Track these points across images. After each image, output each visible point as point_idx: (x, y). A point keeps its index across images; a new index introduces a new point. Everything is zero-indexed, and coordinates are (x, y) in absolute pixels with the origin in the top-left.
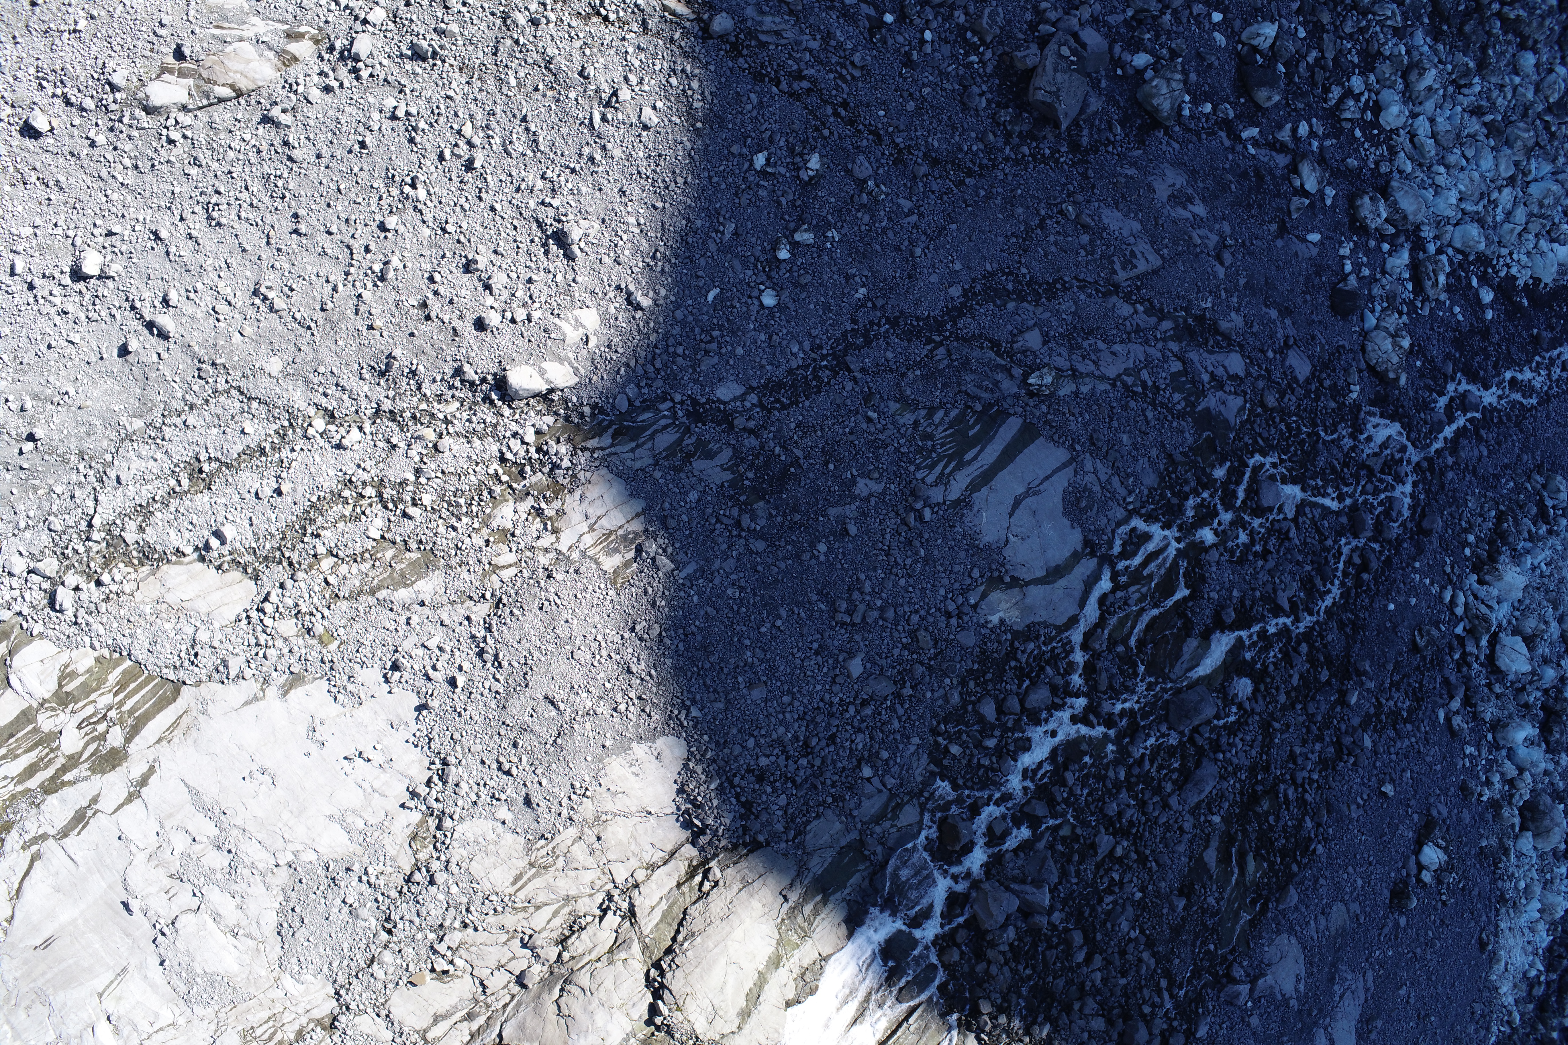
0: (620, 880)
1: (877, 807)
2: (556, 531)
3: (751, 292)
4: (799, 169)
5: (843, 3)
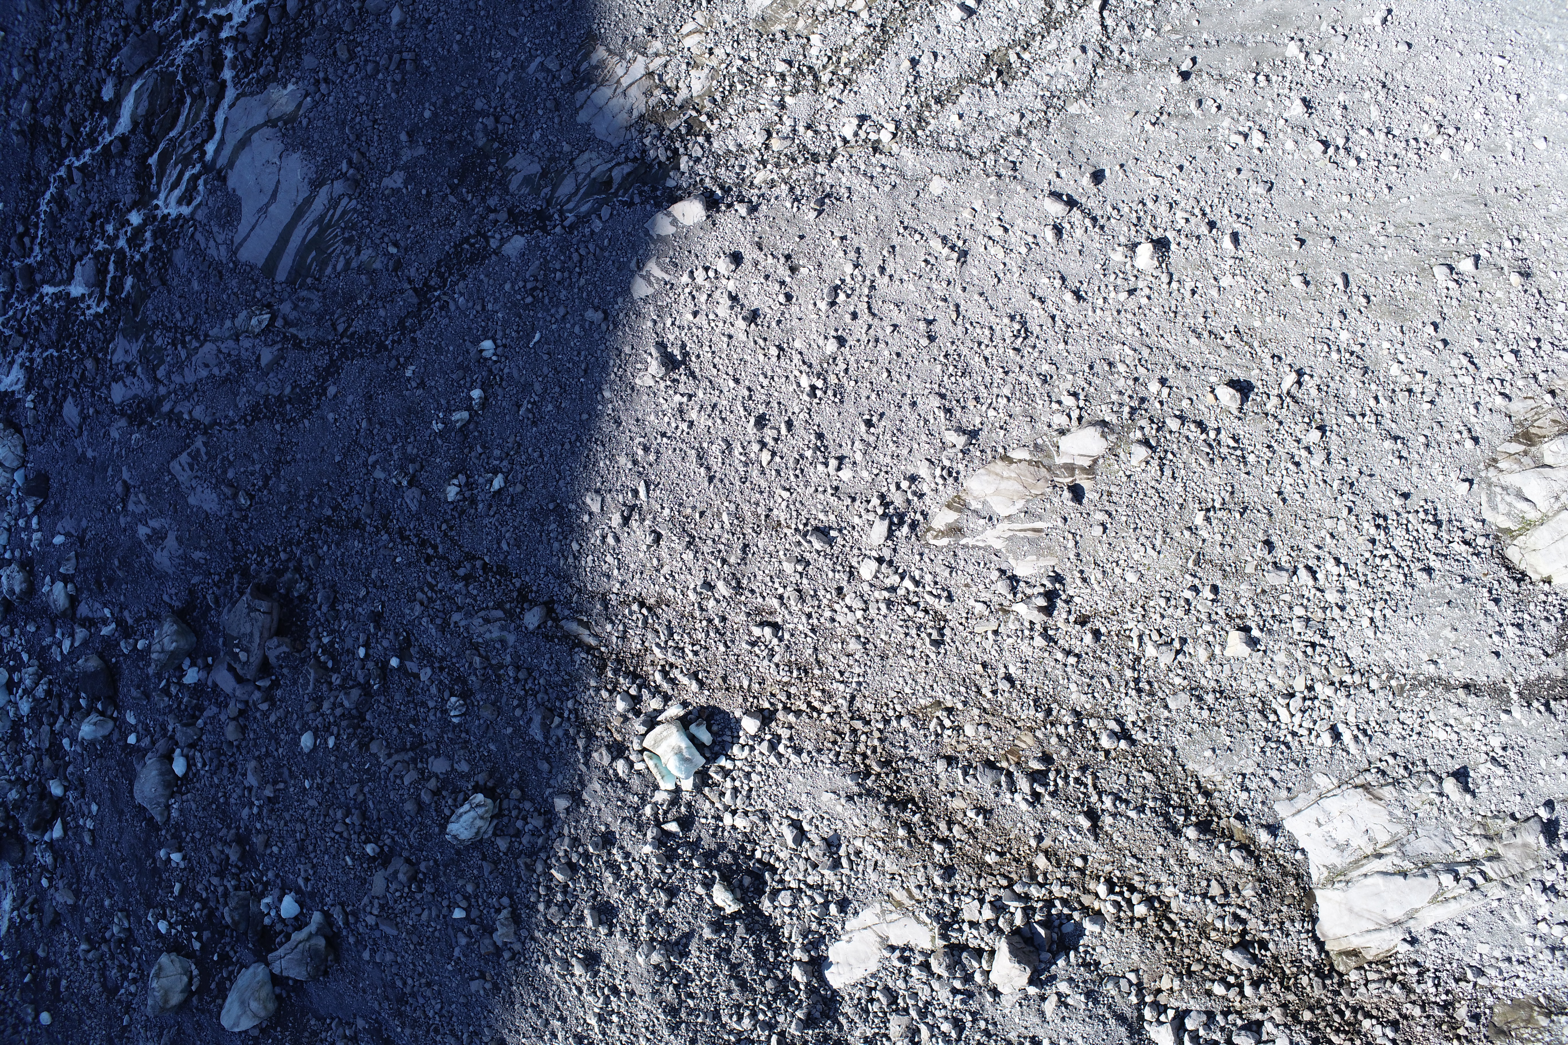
2: (650, 74)
3: (504, 350)
4: (467, 484)
5: (433, 668)
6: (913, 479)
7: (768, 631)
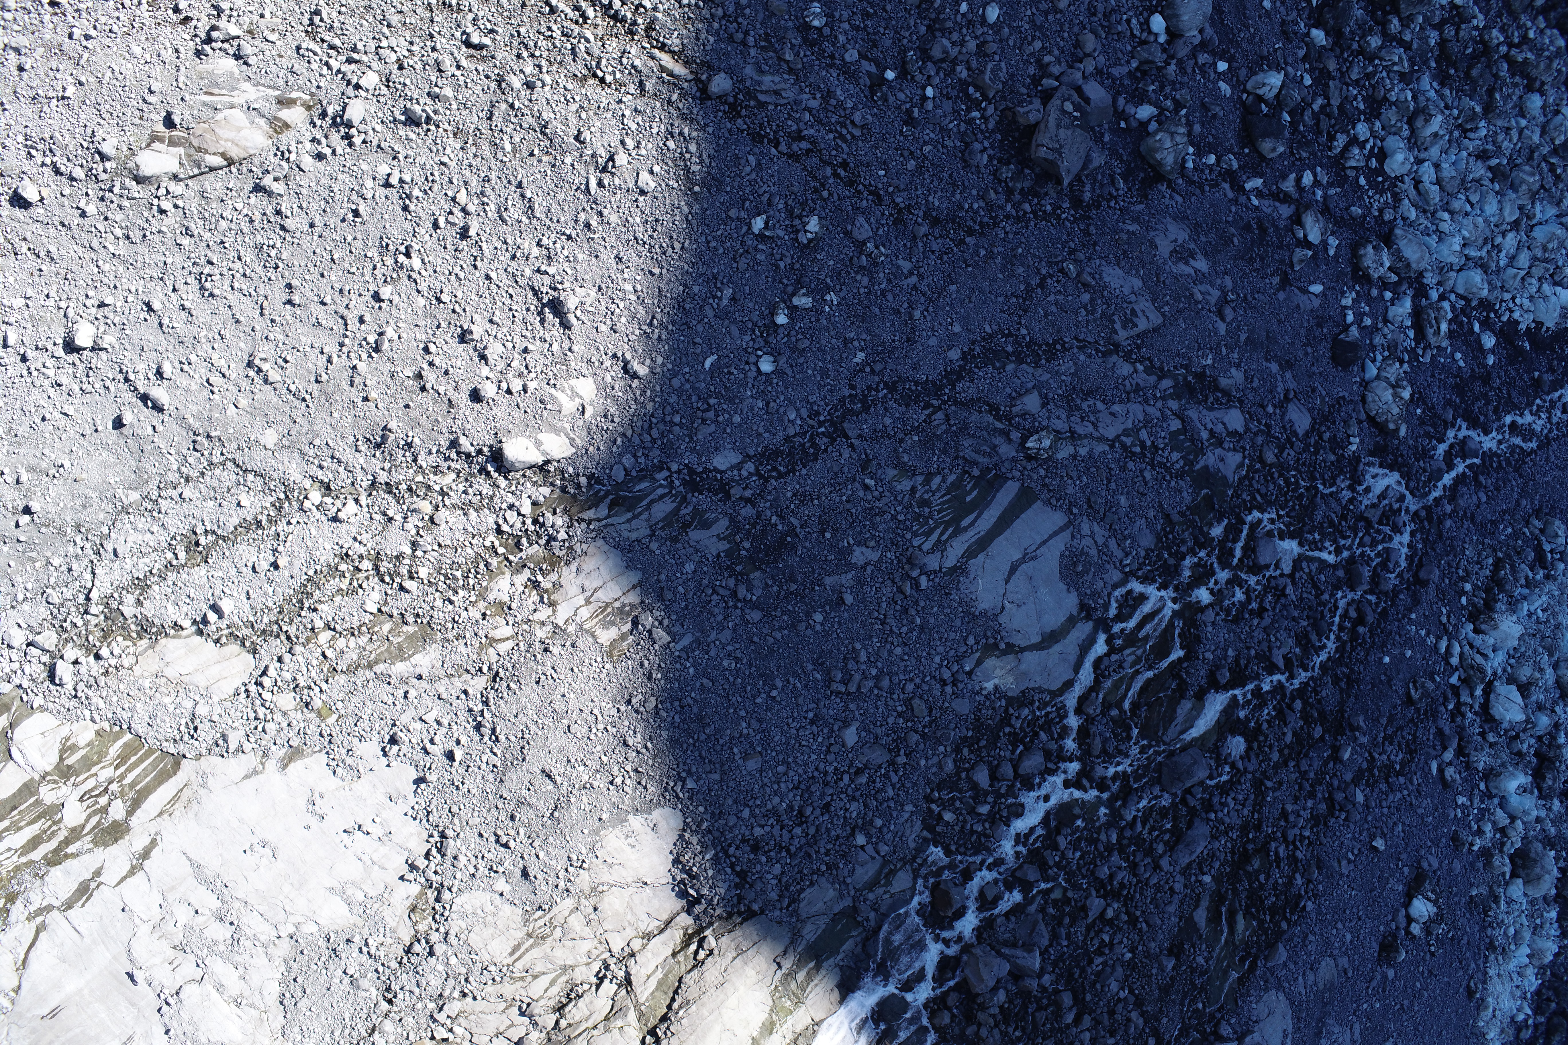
0: (616, 949)
1: (871, 873)
2: (552, 604)
3: (748, 358)
4: (798, 231)
5: (843, 60)
6: (320, 157)
7: (475, 39)
